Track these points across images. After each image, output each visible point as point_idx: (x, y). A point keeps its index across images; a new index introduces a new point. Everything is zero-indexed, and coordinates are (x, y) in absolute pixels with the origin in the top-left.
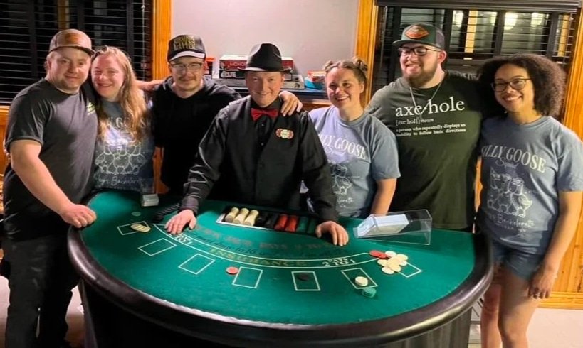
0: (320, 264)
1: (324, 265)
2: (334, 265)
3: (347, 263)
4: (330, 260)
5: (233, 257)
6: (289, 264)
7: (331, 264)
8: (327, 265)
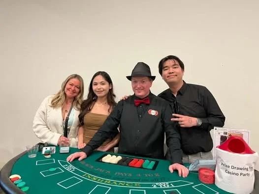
0: (150, 185)
1: (152, 187)
2: (160, 187)
3: (168, 186)
4: (157, 184)
5: (95, 179)
6: (130, 184)
7: (157, 186)
8: (155, 187)
